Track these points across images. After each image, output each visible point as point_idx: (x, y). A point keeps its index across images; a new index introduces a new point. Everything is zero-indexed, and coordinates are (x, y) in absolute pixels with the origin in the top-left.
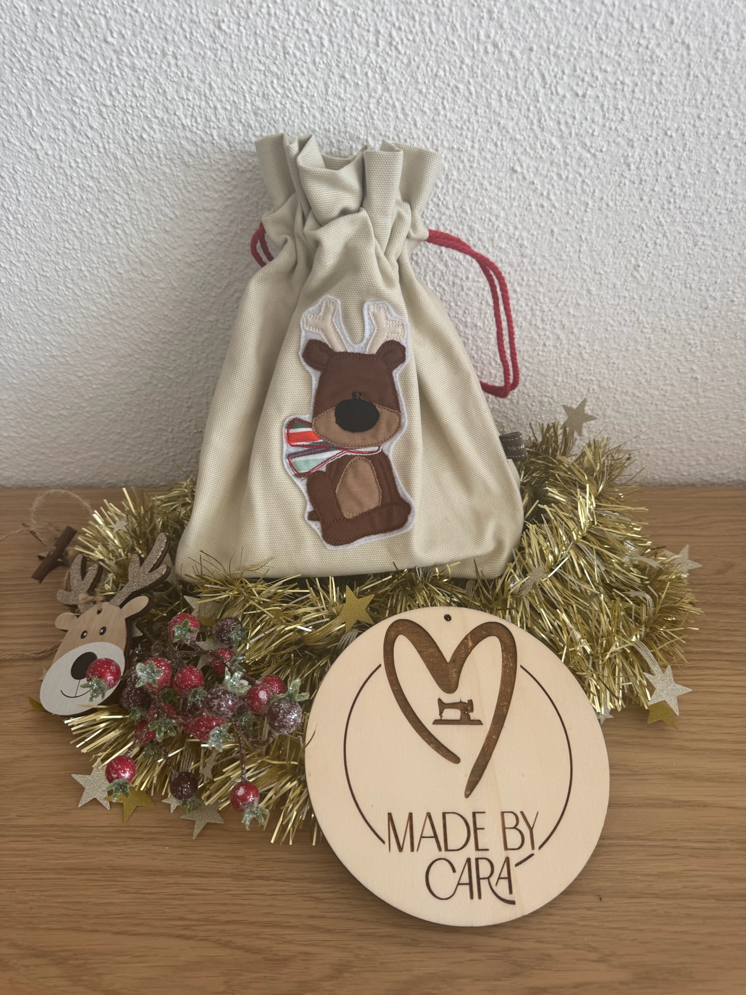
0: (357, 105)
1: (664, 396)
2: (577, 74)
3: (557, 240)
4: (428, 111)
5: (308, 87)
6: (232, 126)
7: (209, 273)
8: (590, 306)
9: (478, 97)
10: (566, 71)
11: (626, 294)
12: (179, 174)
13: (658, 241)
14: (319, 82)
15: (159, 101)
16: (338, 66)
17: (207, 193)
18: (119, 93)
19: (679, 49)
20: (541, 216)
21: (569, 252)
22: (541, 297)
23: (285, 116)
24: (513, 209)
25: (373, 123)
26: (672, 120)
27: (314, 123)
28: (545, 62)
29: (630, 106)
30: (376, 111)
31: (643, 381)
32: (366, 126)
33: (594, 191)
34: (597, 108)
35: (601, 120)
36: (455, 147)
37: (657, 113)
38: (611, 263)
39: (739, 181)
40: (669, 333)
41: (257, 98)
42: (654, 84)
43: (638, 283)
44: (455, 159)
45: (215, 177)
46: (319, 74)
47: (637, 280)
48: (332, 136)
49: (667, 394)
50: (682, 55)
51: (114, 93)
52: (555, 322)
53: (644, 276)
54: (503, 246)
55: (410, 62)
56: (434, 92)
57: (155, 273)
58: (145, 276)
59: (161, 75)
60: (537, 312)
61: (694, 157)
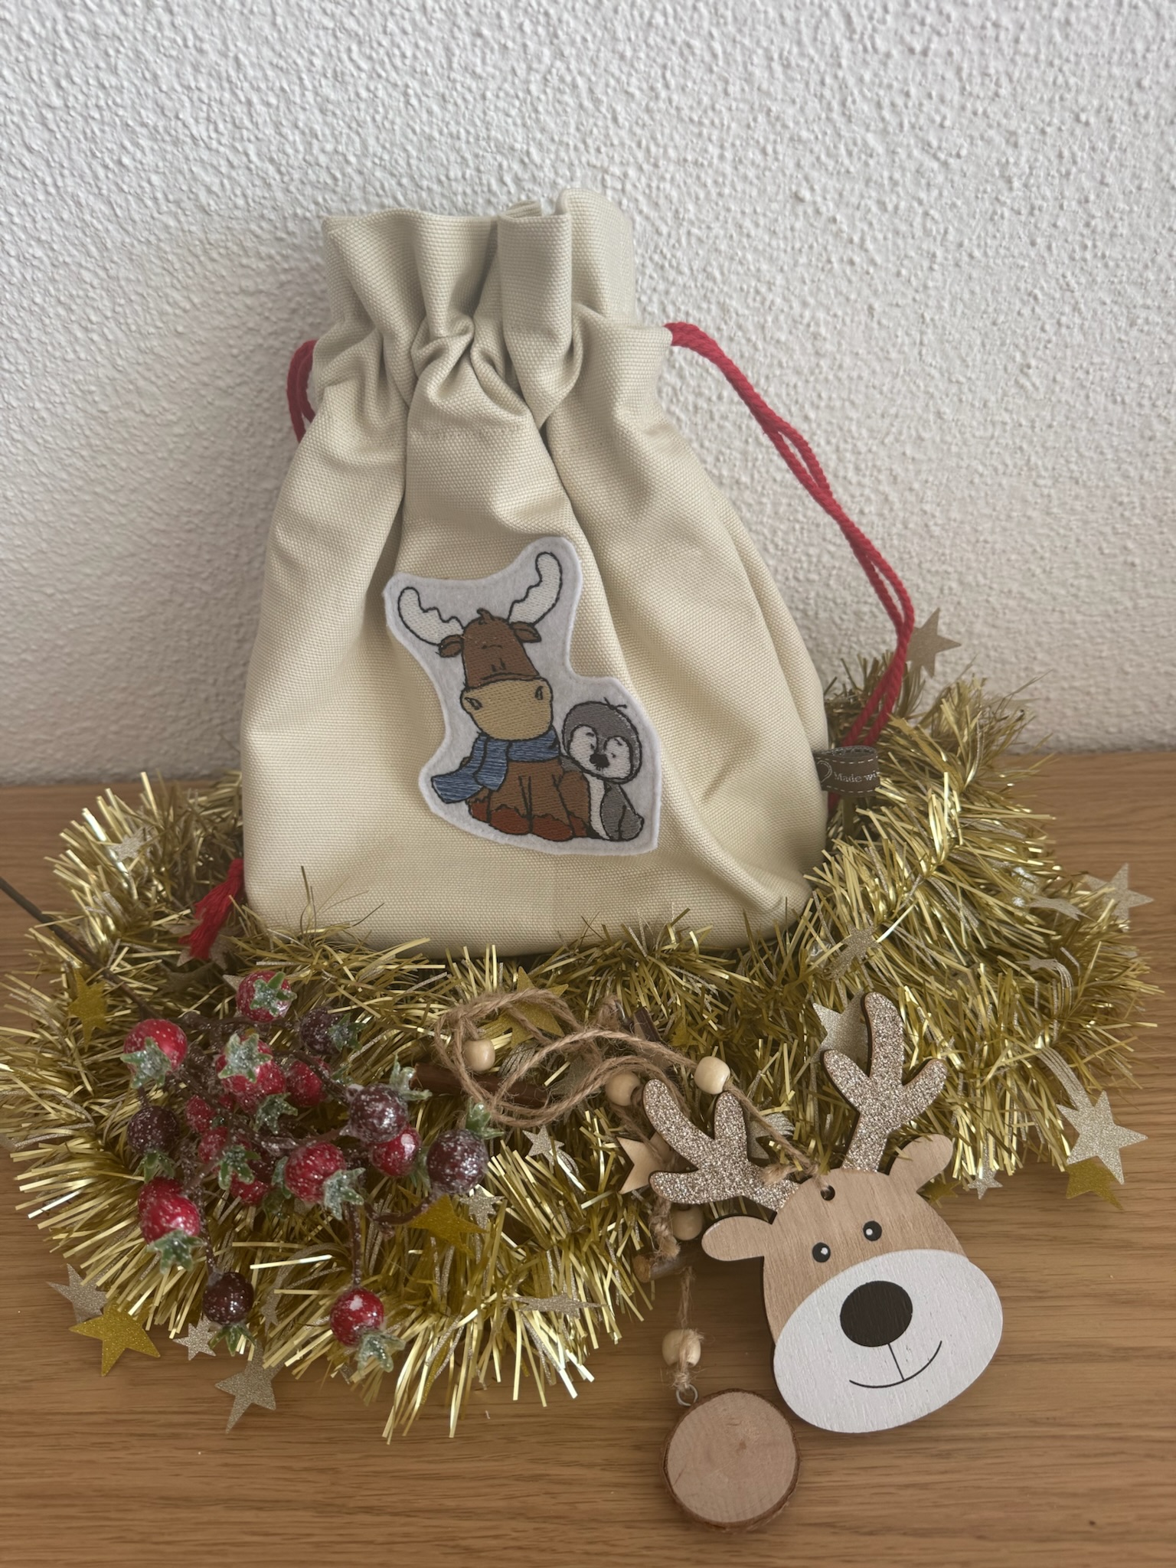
0: (507, 86)
1: (1076, 596)
2: (910, 11)
3: (879, 323)
4: (637, 93)
5: (415, 57)
6: (281, 134)
7: (258, 405)
8: (942, 441)
9: (728, 63)
11: (1006, 417)
12: (193, 228)
13: (1064, 320)
14: (434, 46)
15: (146, 95)
16: (467, 14)
17: (244, 261)
18: (73, 83)
20: (850, 281)
21: (903, 344)
22: (854, 428)
23: (377, 112)
24: (799, 269)
25: (538, 120)
26: (1090, 92)
27: (431, 124)
29: (1011, 69)
30: (543, 97)
31: (1038, 571)
32: (524, 125)
33: (946, 232)
34: (950, 75)
35: (957, 98)
36: (689, 158)
37: (1060, 80)
38: (978, 363)
40: (1085, 486)
41: (323, 82)
42: (1055, 25)
43: (1027, 398)
44: (689, 181)
45: (259, 231)
46: (433, 31)
47: (1026, 392)
48: (464, 146)
49: (1081, 594)
51: (64, 83)
52: (879, 471)
53: (1038, 383)
54: (783, 338)
56: (648, 56)
57: (164, 409)
58: (147, 416)
59: (146, 45)
60: (848, 455)
61: (1130, 161)
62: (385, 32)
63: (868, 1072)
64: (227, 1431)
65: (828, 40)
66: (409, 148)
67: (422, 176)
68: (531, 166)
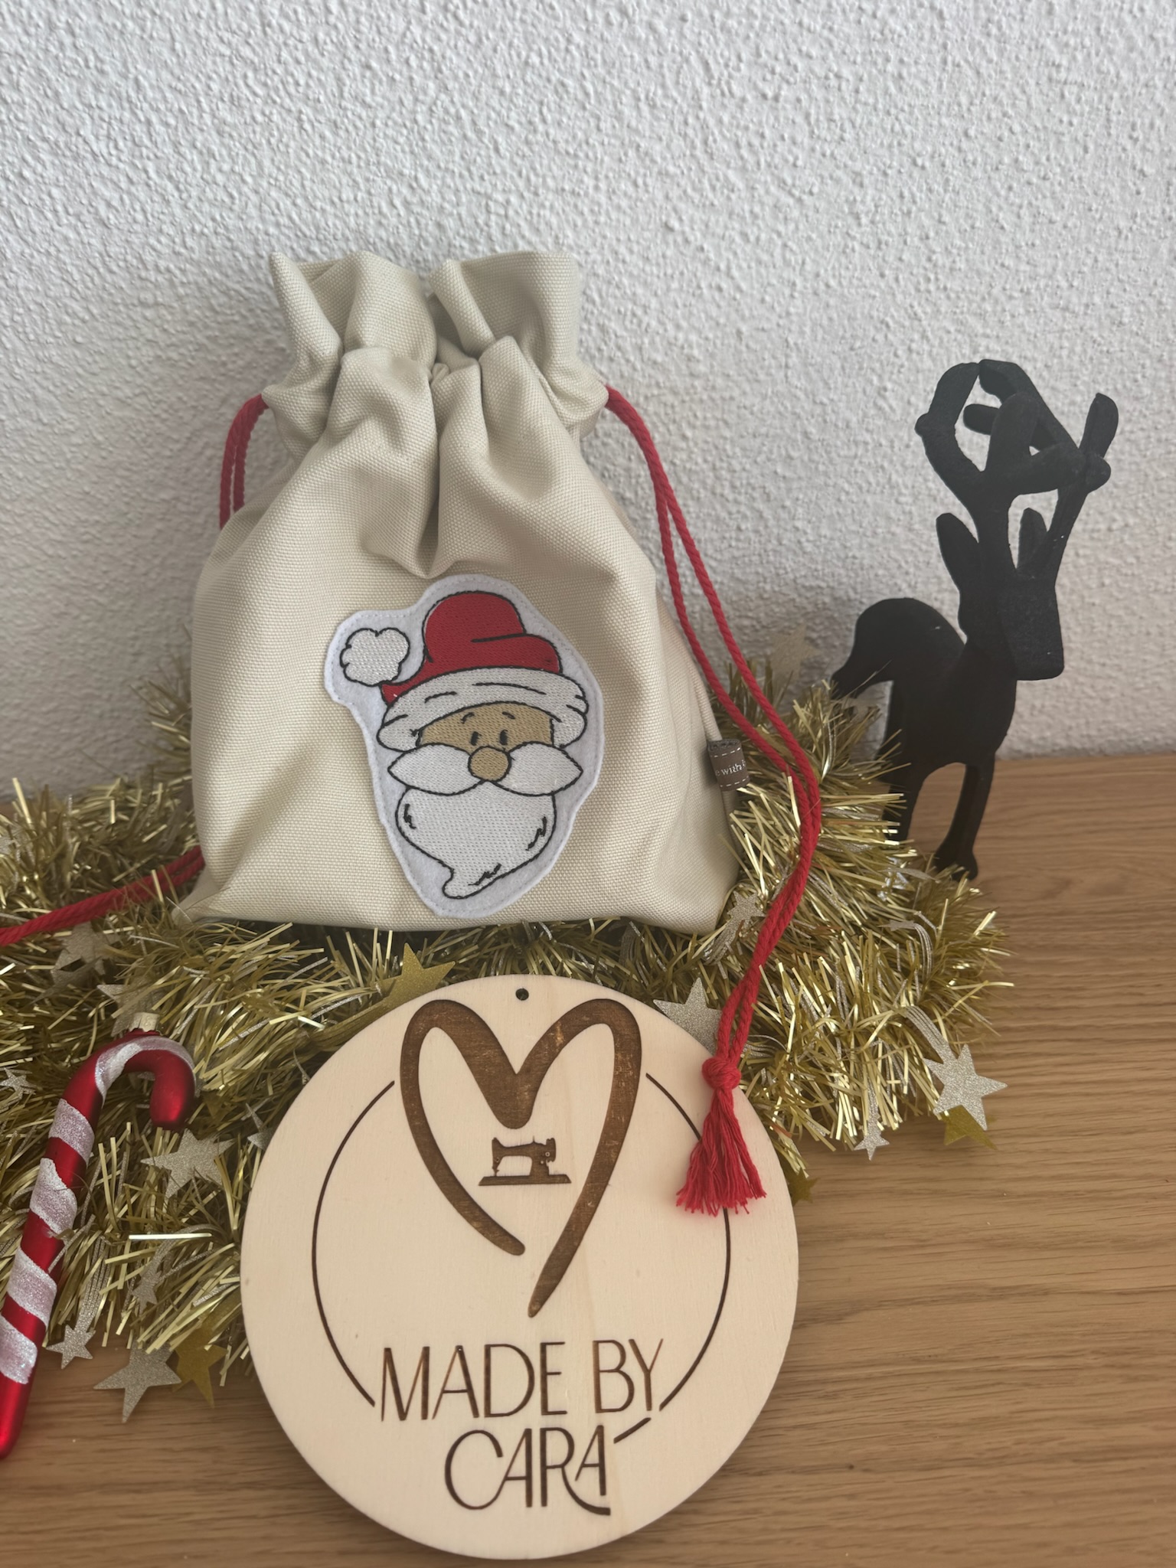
0: (395, 115)
2: (761, 60)
3: (747, 346)
4: (517, 126)
5: (308, 85)
6: (179, 153)
7: (156, 416)
8: (810, 459)
9: (599, 102)
10: (744, 56)
11: (868, 437)
12: (93, 241)
13: (914, 346)
14: (326, 75)
15: (48, 111)
16: (357, 47)
17: (143, 274)
19: (925, 19)
20: (719, 306)
21: (770, 367)
22: (728, 447)
23: (272, 135)
24: (672, 294)
25: (424, 148)
26: (923, 139)
27: (323, 148)
28: (708, 40)
29: (853, 115)
30: (429, 127)
32: (412, 152)
33: (804, 263)
34: (799, 119)
35: (806, 141)
36: (567, 187)
37: (897, 127)
38: (839, 384)
39: (1037, 242)
41: (220, 105)
42: (889, 77)
43: (886, 419)
44: (567, 209)
45: (157, 245)
46: (325, 62)
47: (884, 413)
48: (355, 170)
50: (932, 28)
52: (754, 489)
53: (894, 403)
54: (659, 359)
55: (480, 40)
56: (526, 92)
57: (63, 419)
58: (44, 425)
59: (48, 64)
60: (724, 472)
61: (962, 201)
62: (279, 61)
65: (689, 84)
66: (303, 170)
67: (315, 197)
68: (419, 191)
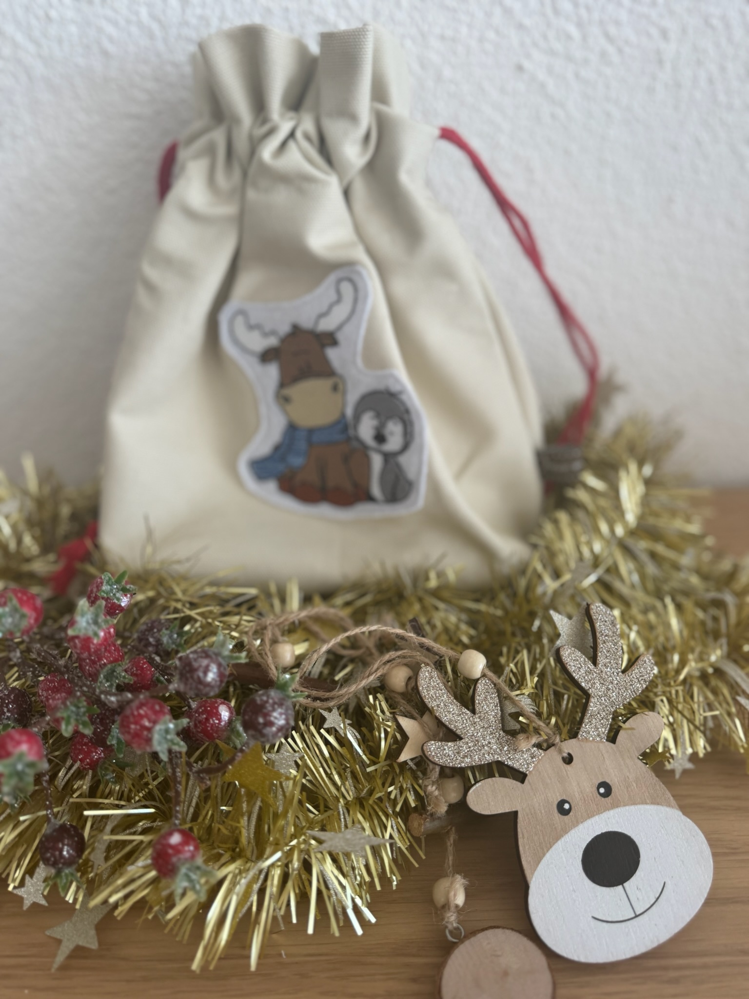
63: (595, 663)
64: (53, 970)
